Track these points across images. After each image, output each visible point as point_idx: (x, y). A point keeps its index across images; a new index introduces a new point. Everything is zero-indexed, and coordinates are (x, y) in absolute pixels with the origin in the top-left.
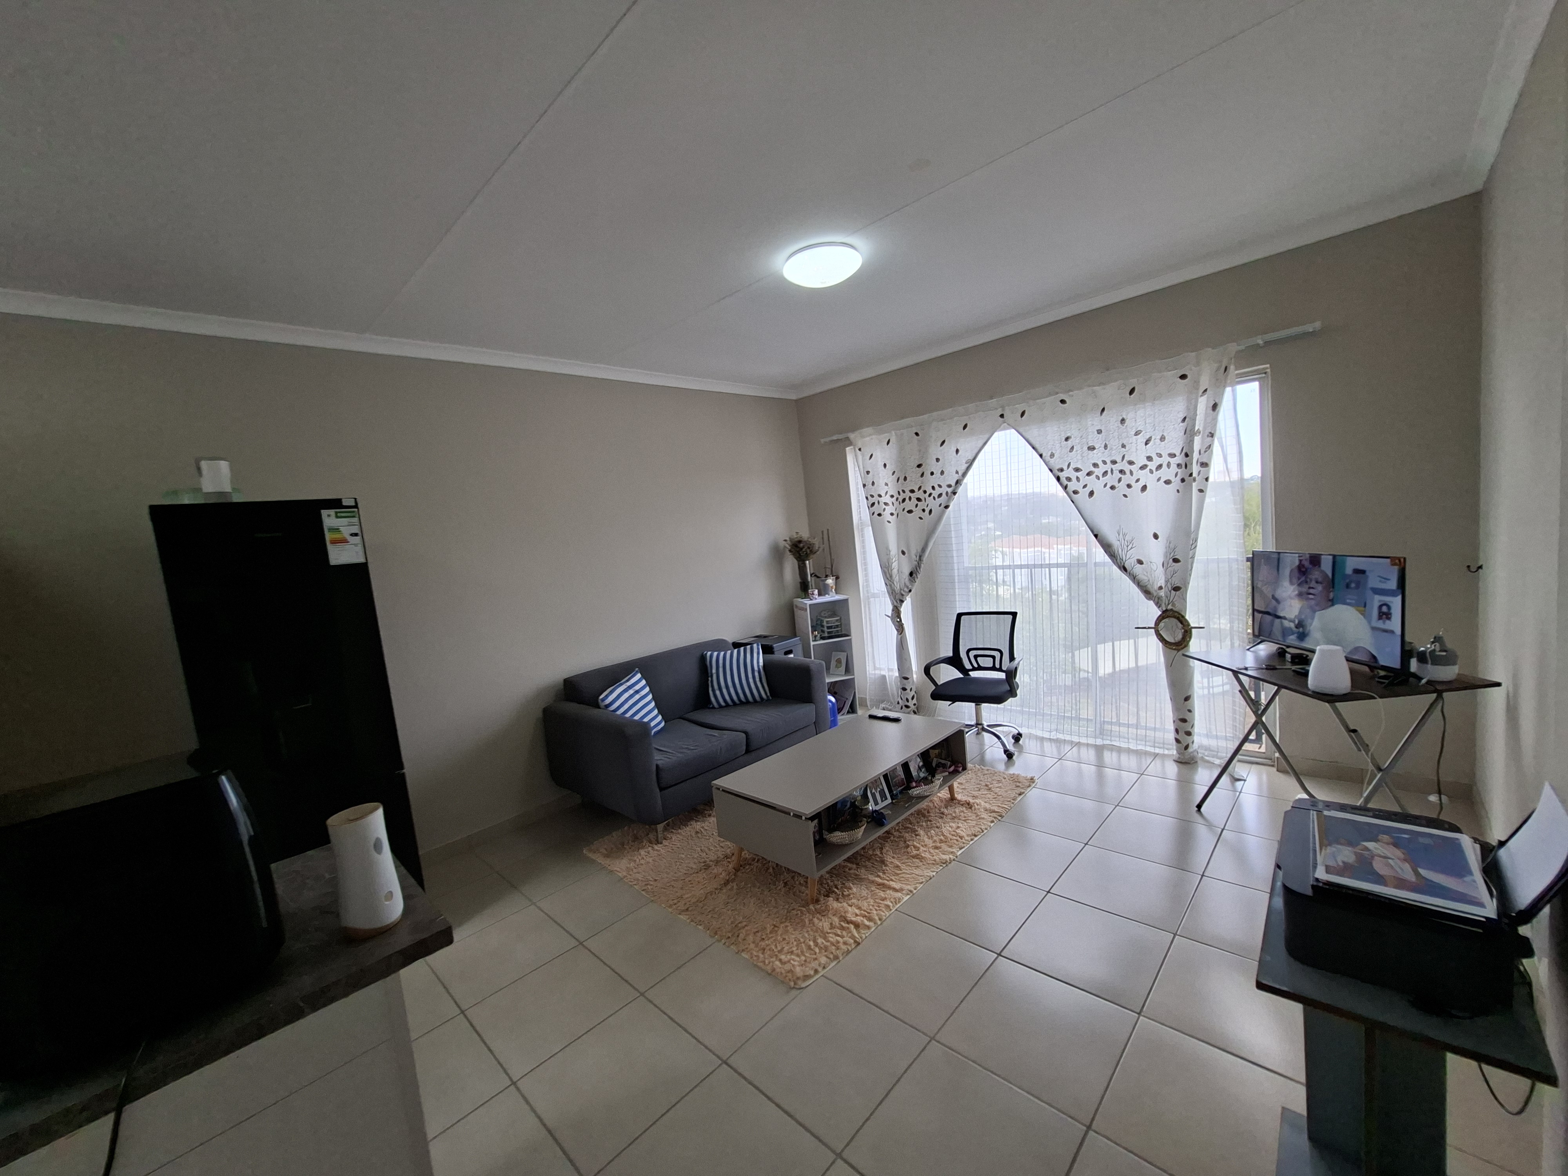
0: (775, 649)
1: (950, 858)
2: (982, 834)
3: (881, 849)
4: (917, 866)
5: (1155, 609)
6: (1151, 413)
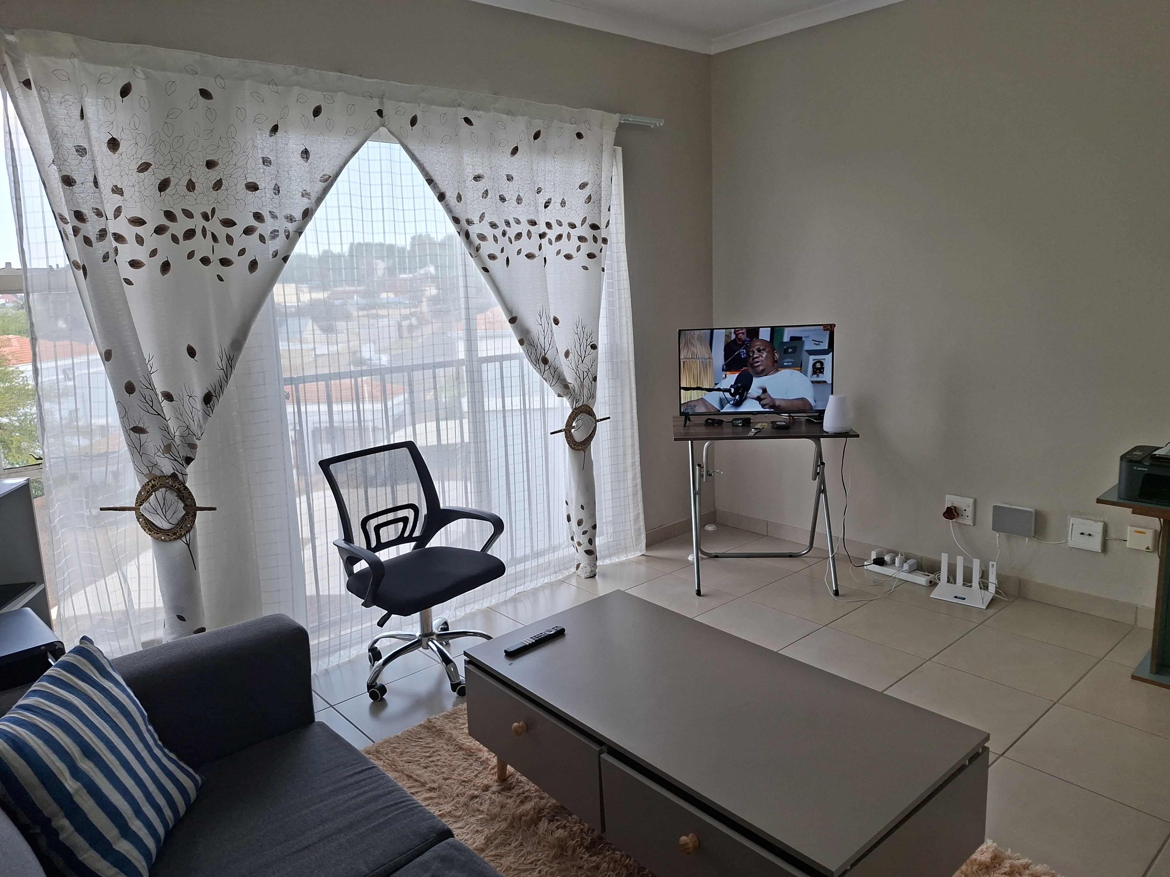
5: (566, 407)
6: (552, 169)
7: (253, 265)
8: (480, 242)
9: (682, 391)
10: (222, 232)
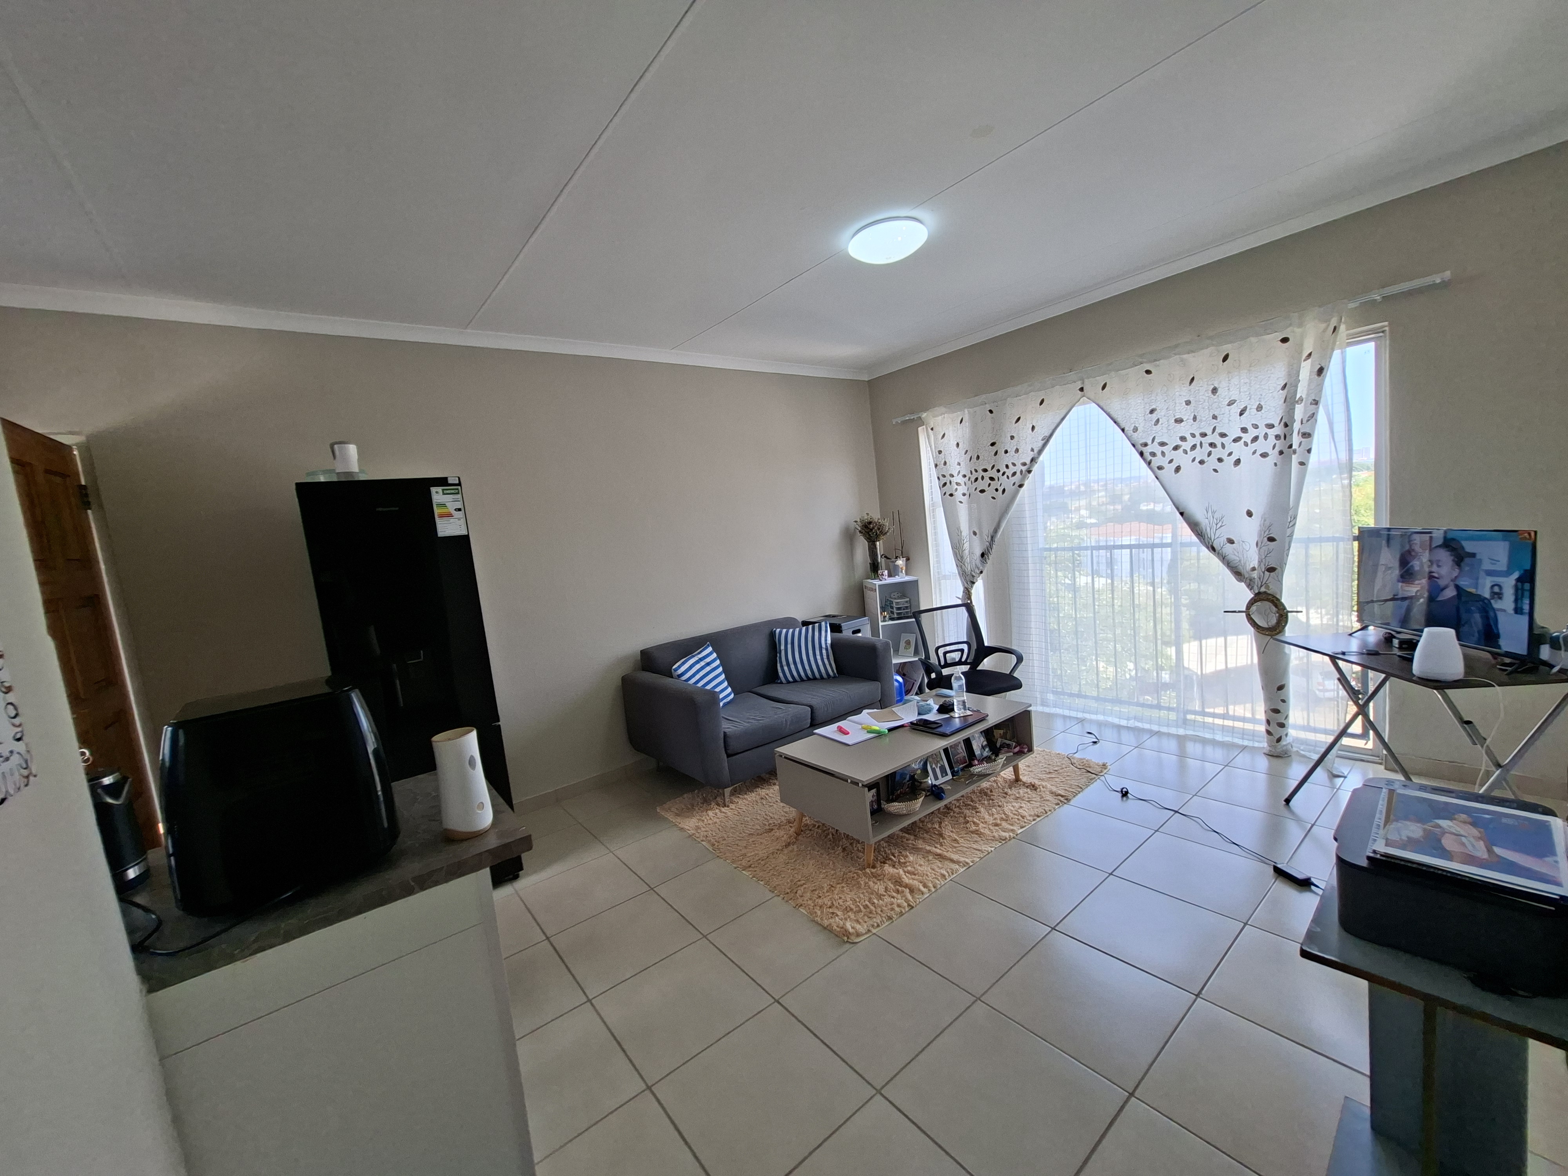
0: (843, 628)
1: (1010, 836)
2: (1046, 815)
3: (940, 823)
4: (976, 841)
5: (1242, 590)
6: (1243, 380)
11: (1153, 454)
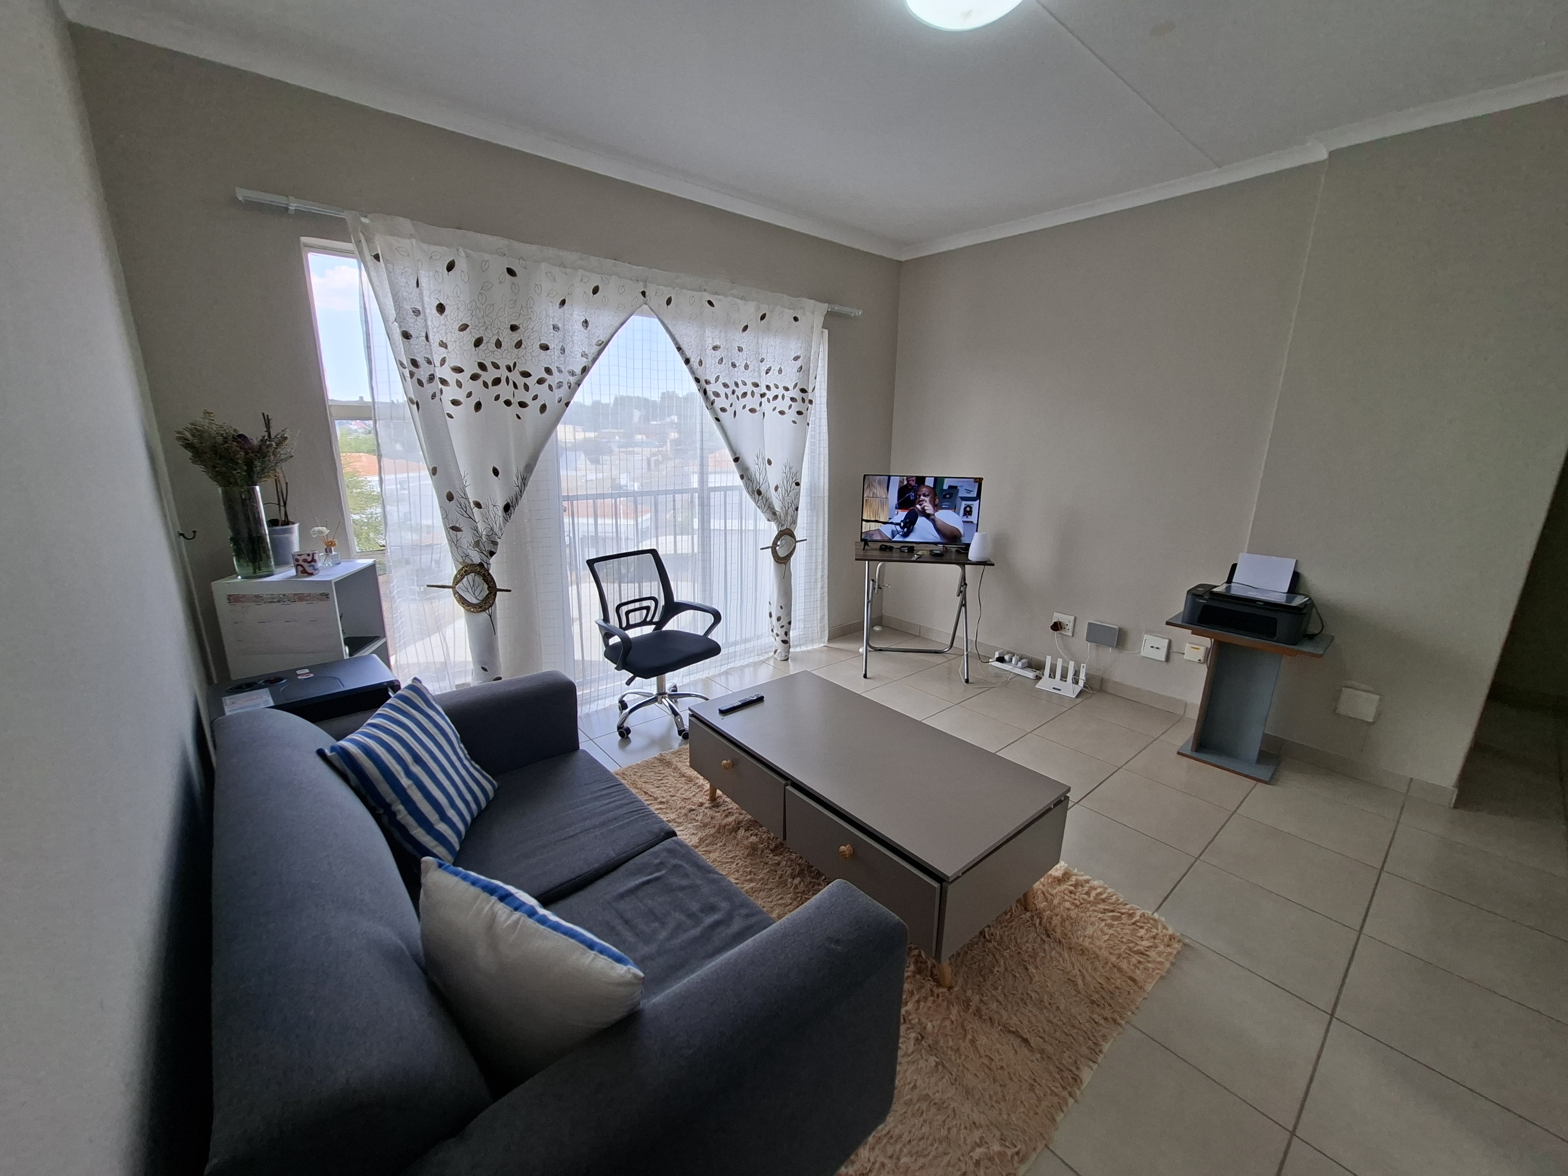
5: (773, 529)
6: (773, 343)
7: (543, 408)
8: (716, 398)
9: (864, 522)
10: (520, 381)
11: (717, 395)
